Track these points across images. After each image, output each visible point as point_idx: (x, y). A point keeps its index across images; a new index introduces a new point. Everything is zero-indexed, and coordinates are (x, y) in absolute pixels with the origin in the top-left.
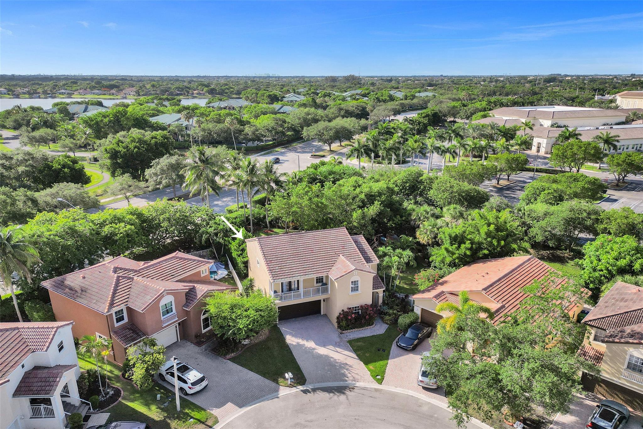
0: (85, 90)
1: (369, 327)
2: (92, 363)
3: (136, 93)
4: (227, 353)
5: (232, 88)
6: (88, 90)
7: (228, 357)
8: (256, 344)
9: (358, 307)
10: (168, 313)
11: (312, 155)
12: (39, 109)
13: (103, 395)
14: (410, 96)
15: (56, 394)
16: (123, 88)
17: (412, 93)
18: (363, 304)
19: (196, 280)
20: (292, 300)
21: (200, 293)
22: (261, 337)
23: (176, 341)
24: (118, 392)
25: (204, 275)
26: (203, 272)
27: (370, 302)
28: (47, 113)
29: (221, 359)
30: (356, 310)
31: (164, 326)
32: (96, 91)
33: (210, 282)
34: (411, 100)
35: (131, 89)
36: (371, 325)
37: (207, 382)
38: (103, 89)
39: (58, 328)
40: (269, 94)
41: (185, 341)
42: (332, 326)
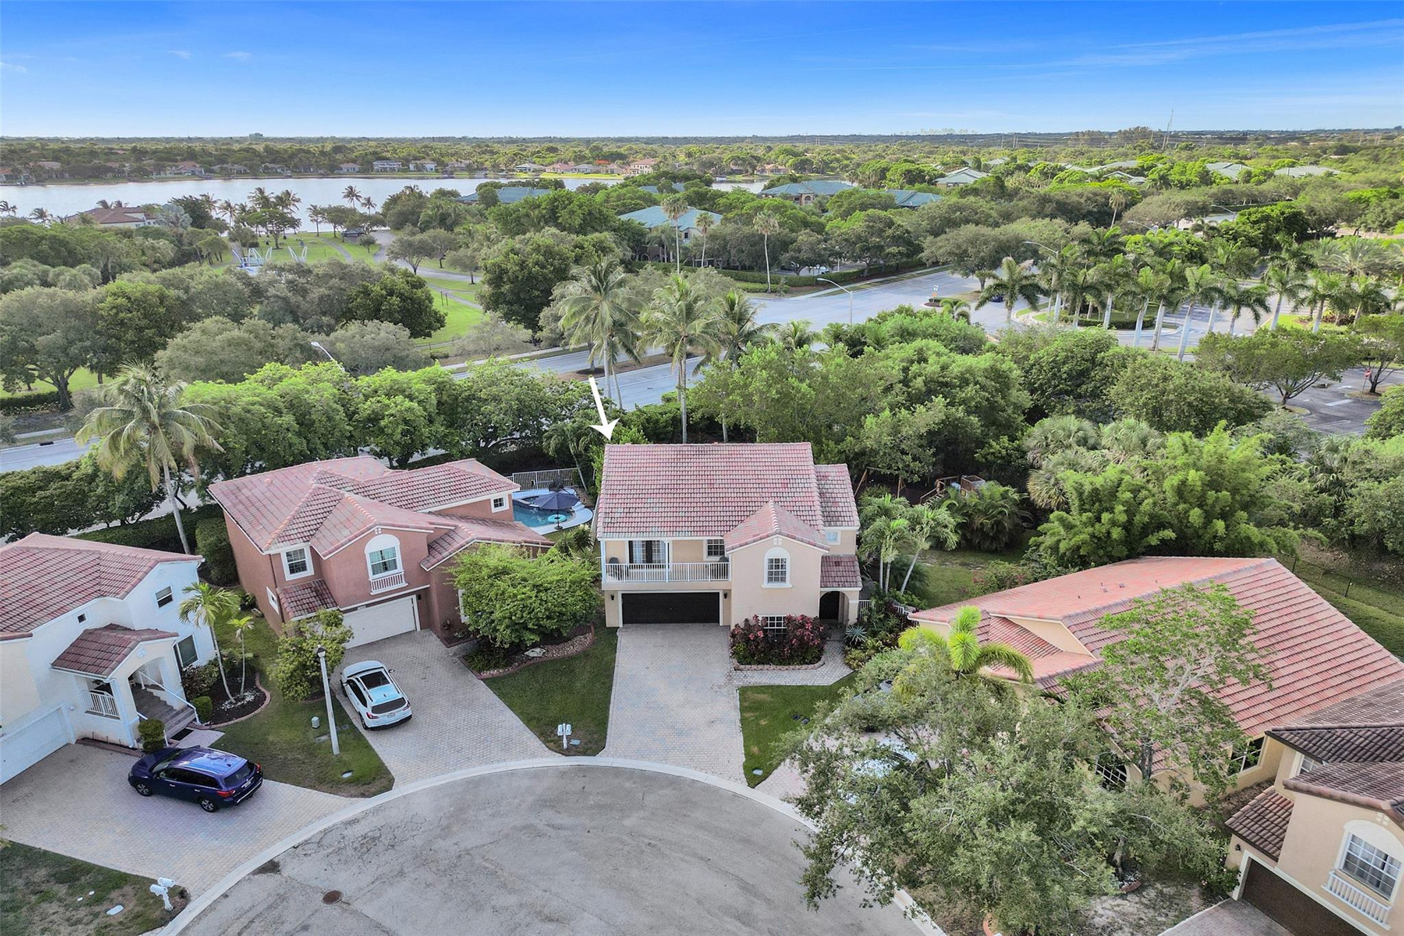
0: (566, 163)
4: (487, 667)
5: (847, 159)
6: (572, 163)
7: (486, 674)
8: (554, 661)
9: (779, 618)
12: (454, 194)
13: (232, 699)
14: (1261, 173)
15: (119, 678)
16: (631, 159)
17: (1266, 168)
18: (796, 613)
19: (477, 515)
20: (645, 582)
21: (459, 541)
22: (571, 649)
23: (413, 628)
24: (260, 700)
25: (499, 509)
26: (498, 503)
27: (813, 612)
28: (462, 202)
29: (471, 677)
30: (779, 625)
31: (374, 593)
32: (584, 166)
33: (508, 526)
34: (1260, 183)
35: (646, 161)
36: (811, 663)
37: (408, 712)
38: (597, 162)
39: (157, 562)
40: (907, 168)
41: (427, 632)
42: (727, 652)
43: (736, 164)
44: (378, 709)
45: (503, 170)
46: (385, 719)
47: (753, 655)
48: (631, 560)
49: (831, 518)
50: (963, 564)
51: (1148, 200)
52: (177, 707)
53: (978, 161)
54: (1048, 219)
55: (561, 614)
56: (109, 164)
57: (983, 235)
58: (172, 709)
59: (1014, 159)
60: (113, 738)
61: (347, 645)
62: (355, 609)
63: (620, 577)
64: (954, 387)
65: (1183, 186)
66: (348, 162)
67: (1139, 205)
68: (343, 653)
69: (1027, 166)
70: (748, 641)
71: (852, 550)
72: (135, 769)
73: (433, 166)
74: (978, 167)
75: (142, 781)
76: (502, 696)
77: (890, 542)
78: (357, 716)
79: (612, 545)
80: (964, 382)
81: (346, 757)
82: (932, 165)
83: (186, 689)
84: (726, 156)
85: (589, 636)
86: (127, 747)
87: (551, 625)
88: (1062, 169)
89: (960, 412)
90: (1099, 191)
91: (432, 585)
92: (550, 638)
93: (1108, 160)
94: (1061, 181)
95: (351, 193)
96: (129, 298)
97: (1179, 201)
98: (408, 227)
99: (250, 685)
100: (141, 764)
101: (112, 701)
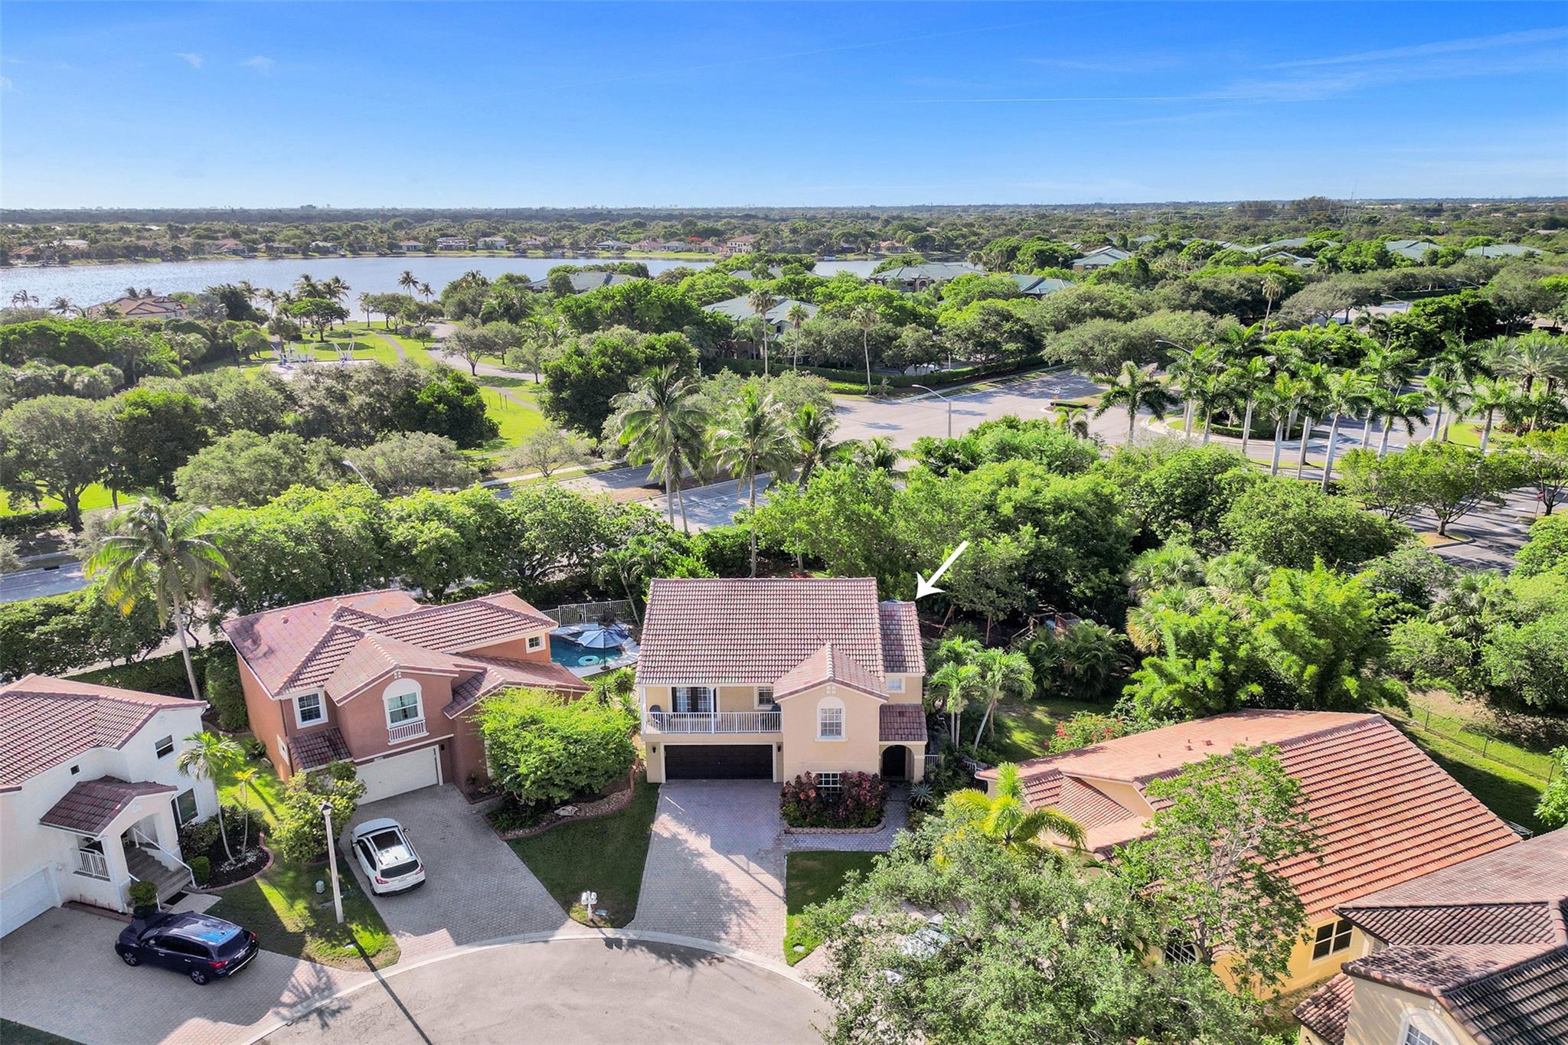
0: (654, 240)
1: (862, 830)
2: (263, 798)
3: (754, 247)
4: (511, 827)
6: (661, 240)
7: (510, 835)
8: (585, 821)
9: (834, 776)
10: (406, 717)
11: (1052, 404)
12: (523, 279)
13: (232, 860)
14: (1449, 254)
15: (110, 836)
16: (729, 236)
17: (1457, 248)
18: (853, 770)
19: (508, 656)
20: (693, 733)
21: (486, 685)
22: (605, 807)
23: (435, 782)
24: (262, 861)
25: (536, 649)
26: (534, 642)
27: (872, 766)
28: (531, 288)
29: (494, 837)
30: (834, 782)
31: (392, 742)
32: (674, 243)
33: (545, 669)
34: (1446, 265)
35: (745, 238)
36: (869, 826)
37: (421, 877)
38: (690, 239)
39: (158, 708)
40: (1039, 248)
41: (450, 788)
42: (777, 813)
43: (846, 242)
44: (389, 873)
45: (583, 248)
46: (396, 884)
47: (805, 817)
48: (675, 709)
49: (893, 663)
51: (1312, 286)
52: (172, 868)
53: (1124, 238)
54: (1189, 311)
56: (141, 243)
57: (1112, 331)
58: (167, 870)
59: (1165, 237)
60: (103, 902)
61: (359, 801)
62: (372, 760)
63: (662, 728)
64: (1048, 513)
65: (1357, 269)
66: (409, 239)
67: (1300, 292)
68: (353, 810)
69: (1179, 244)
70: (799, 801)
71: (916, 699)
72: (122, 937)
73: (504, 244)
74: (1125, 246)
75: (129, 949)
76: (526, 858)
77: (953, 691)
78: (366, 879)
79: (653, 689)
80: (1058, 508)
82: (1069, 244)
83: (183, 849)
84: (837, 232)
85: (628, 792)
86: (117, 912)
87: (582, 781)
88: (1219, 248)
89: (1052, 542)
90: (1253, 277)
91: (457, 734)
92: (582, 795)
93: (1275, 237)
94: (1217, 262)
95: (408, 280)
96: (150, 408)
97: (1347, 288)
98: (469, 318)
99: (253, 842)
100: (130, 930)
101: (103, 860)
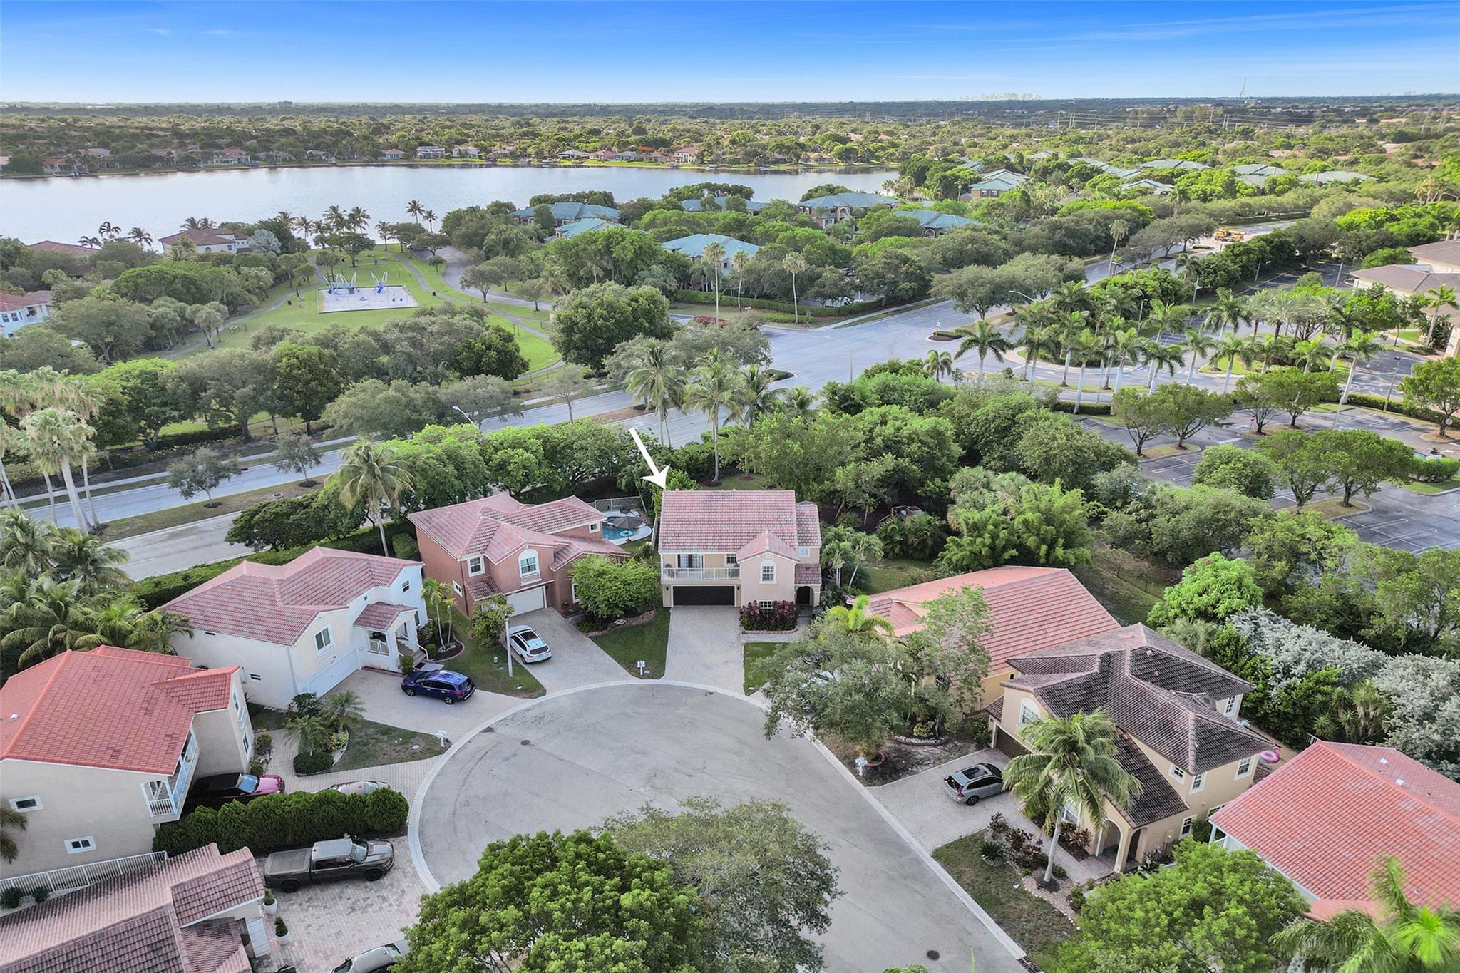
0: (609, 149)
1: (784, 631)
3: (698, 157)
8: (632, 627)
9: (772, 602)
10: (530, 570)
11: (934, 334)
13: (445, 647)
14: (1286, 182)
15: (389, 633)
18: (780, 599)
19: (582, 536)
20: (689, 579)
21: (572, 553)
22: (642, 620)
23: (542, 606)
24: (459, 648)
25: (594, 531)
26: (593, 527)
27: (791, 598)
28: (518, 217)
29: (582, 635)
30: (769, 606)
31: (523, 584)
32: (627, 153)
33: (600, 542)
35: (690, 148)
36: (788, 629)
37: (549, 654)
38: (641, 148)
39: (404, 566)
40: (944, 173)
41: (552, 609)
42: (738, 622)
43: (780, 153)
44: (533, 652)
45: (546, 158)
46: (536, 658)
47: (753, 624)
48: (679, 566)
49: (804, 541)
50: (898, 568)
52: (417, 650)
53: (1021, 156)
55: (638, 598)
57: (982, 276)
58: (415, 651)
60: (386, 667)
62: (512, 594)
63: (672, 576)
64: (904, 444)
65: (1206, 197)
66: (391, 148)
69: (1067, 164)
70: (751, 616)
71: (816, 560)
72: (403, 683)
73: (476, 153)
74: (1021, 163)
75: (409, 688)
76: (602, 647)
77: (837, 556)
79: (667, 555)
80: (911, 440)
81: (517, 678)
82: (971, 166)
83: (419, 640)
84: (771, 143)
85: (653, 612)
86: (396, 672)
87: (631, 605)
88: (1099, 171)
89: (905, 462)
91: (557, 580)
92: (630, 613)
95: (414, 208)
98: (473, 249)
99: (451, 638)
100: (405, 680)
101: (386, 645)
